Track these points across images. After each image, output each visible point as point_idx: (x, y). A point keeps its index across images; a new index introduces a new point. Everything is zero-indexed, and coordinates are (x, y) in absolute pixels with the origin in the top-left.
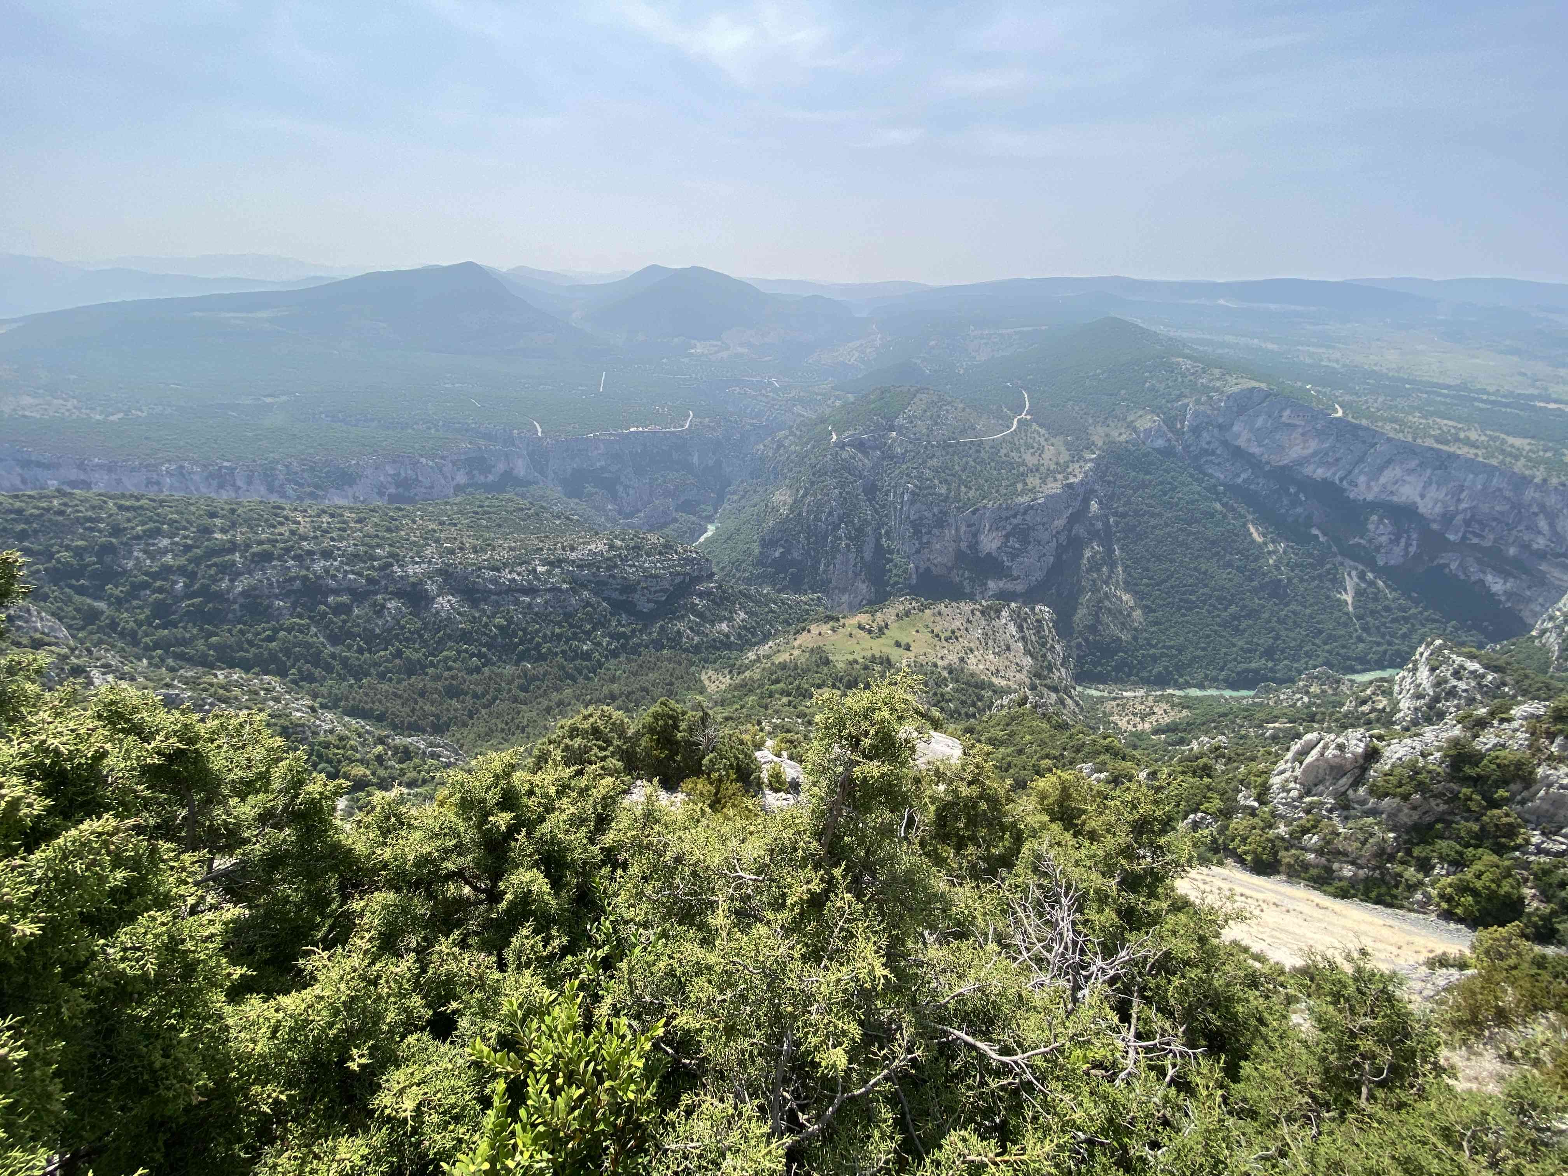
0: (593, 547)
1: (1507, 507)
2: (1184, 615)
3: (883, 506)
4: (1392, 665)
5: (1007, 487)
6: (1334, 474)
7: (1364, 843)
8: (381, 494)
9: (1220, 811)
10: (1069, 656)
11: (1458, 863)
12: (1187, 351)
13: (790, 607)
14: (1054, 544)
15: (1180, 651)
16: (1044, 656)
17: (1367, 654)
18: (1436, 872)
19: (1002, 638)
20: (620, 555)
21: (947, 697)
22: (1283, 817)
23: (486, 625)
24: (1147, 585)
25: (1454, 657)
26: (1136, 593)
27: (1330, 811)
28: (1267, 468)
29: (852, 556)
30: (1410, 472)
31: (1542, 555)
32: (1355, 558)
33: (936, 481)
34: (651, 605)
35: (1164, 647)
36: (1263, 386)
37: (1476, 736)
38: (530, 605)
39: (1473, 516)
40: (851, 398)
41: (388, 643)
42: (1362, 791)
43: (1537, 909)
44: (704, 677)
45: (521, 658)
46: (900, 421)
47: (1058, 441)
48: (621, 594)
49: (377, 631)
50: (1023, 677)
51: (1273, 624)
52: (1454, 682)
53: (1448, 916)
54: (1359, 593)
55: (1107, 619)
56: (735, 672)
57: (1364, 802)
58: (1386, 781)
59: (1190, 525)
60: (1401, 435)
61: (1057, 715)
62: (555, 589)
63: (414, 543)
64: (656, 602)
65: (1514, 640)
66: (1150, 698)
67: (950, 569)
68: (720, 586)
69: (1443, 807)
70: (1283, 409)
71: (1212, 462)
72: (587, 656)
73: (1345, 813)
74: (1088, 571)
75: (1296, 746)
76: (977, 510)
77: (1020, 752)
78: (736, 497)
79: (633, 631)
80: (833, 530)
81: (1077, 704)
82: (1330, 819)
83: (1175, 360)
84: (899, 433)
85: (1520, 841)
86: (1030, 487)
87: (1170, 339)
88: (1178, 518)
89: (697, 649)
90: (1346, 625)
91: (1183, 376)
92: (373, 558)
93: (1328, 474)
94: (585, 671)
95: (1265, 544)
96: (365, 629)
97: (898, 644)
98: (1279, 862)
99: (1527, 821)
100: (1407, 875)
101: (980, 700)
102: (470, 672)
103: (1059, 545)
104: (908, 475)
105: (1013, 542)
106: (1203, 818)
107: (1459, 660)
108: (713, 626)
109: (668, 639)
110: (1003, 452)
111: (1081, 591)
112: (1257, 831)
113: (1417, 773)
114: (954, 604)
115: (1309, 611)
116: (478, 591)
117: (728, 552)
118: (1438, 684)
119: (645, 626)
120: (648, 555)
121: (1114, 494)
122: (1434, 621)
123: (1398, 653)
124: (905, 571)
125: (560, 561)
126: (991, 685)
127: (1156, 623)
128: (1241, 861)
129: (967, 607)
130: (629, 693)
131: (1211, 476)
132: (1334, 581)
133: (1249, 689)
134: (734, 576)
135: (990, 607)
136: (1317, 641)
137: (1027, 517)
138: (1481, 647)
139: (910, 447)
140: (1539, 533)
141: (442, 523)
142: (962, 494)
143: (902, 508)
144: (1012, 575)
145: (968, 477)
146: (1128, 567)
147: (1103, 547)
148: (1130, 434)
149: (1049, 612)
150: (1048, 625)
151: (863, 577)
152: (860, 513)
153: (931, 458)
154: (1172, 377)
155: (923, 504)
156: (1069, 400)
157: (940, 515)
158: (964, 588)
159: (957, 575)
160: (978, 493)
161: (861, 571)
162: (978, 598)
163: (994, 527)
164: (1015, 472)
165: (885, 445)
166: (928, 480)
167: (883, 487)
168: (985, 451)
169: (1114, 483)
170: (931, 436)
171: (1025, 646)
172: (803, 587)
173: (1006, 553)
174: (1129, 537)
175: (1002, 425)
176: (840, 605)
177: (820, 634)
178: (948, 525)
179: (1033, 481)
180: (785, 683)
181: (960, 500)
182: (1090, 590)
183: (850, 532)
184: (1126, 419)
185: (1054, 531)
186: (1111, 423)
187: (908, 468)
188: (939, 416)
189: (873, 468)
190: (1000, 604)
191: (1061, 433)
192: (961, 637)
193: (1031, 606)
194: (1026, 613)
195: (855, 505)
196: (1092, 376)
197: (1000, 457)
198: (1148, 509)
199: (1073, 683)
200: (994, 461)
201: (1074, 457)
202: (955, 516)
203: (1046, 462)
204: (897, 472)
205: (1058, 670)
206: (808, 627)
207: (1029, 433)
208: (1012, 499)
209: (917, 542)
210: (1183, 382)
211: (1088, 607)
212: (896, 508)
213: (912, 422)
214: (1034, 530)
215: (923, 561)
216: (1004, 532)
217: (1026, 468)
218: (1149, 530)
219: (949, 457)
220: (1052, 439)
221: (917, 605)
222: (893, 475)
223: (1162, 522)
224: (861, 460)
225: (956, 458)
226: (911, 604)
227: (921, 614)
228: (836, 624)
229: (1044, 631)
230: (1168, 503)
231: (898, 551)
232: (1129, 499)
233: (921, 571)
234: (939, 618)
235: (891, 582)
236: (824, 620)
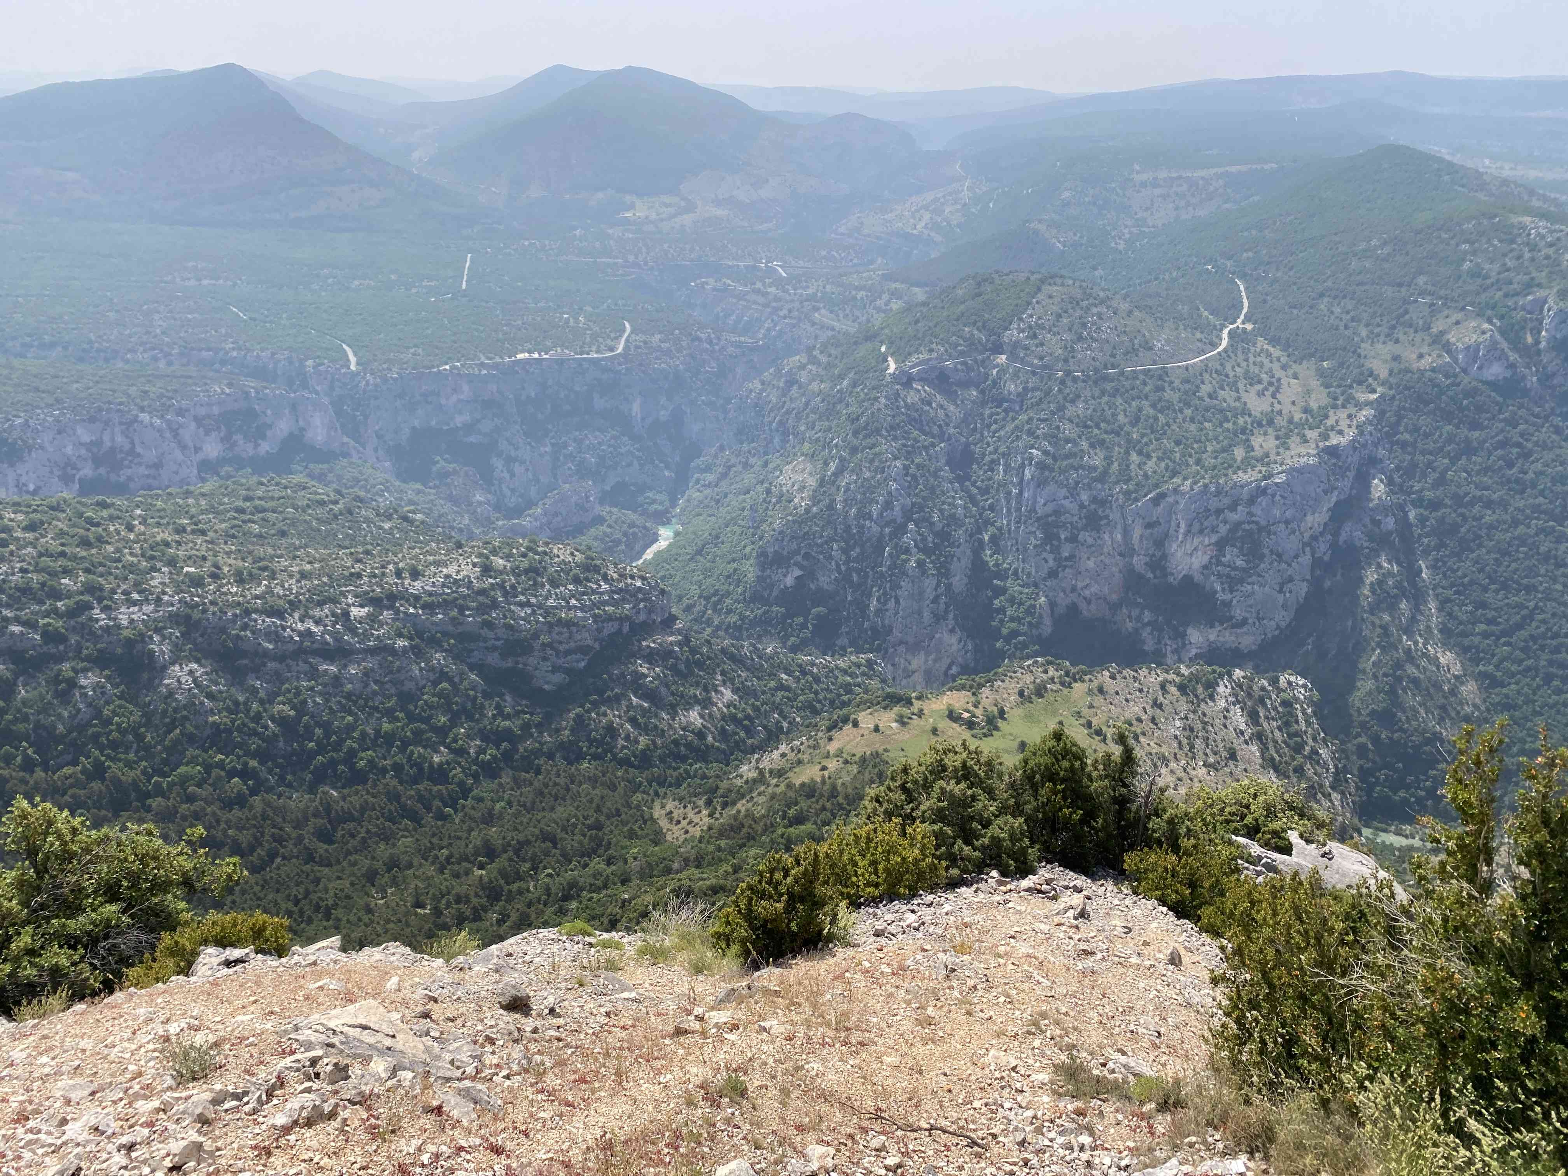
0: (452, 570)
3: (985, 491)
5: (1216, 454)
8: (66, 479)
10: (1345, 770)
12: (1536, 203)
13: (817, 680)
14: (1306, 559)
16: (1300, 770)
19: (1222, 736)
20: (502, 586)
23: (257, 718)
24: (1485, 635)
26: (1466, 650)
29: (929, 583)
33: (1084, 444)
34: (559, 678)
38: (336, 678)
40: (920, 294)
41: (77, 750)
44: (658, 812)
45: (320, 778)
46: (1013, 334)
47: (1307, 369)
48: (504, 656)
49: (60, 728)
55: (1412, 699)
56: (717, 803)
62: (383, 650)
63: (131, 568)
64: (569, 671)
67: (1115, 607)
68: (687, 640)
72: (440, 774)
74: (1373, 610)
76: (1162, 496)
78: (710, 477)
79: (526, 727)
80: (893, 535)
83: (1515, 219)
84: (1013, 356)
86: (1258, 453)
87: (1505, 182)
88: (1536, 508)
89: (644, 760)
91: (1533, 248)
92: (56, 594)
94: (437, 803)
96: (38, 726)
102: (228, 804)
103: (1316, 563)
104: (1030, 433)
105: (1230, 555)
108: (674, 715)
109: (591, 741)
110: (1206, 389)
111: (1360, 647)
114: (1128, 672)
116: (244, 654)
117: (698, 577)
119: (548, 718)
120: (554, 584)
121: (1414, 465)
124: (1029, 612)
125: (392, 597)
127: (1506, 707)
129: (1151, 678)
130: (522, 844)
134: (709, 622)
135: (1195, 678)
137: (1257, 510)
139: (1033, 382)
141: (180, 530)
142: (1132, 467)
143: (1021, 493)
144: (1232, 618)
145: (1143, 435)
146: (1448, 600)
147: (1399, 564)
148: (1439, 356)
149: (1304, 686)
150: (1304, 711)
151: (951, 623)
152: (943, 503)
153: (1073, 401)
154: (1512, 250)
155: (1061, 485)
156: (1322, 295)
157: (1093, 506)
158: (1144, 642)
159: (1130, 617)
160: (1163, 465)
161: (946, 612)
162: (1169, 661)
163: (1196, 526)
164: (1229, 425)
165: (987, 379)
166: (1068, 441)
167: (983, 455)
168: (1173, 389)
169: (1414, 445)
170: (1071, 361)
171: (1264, 749)
172: (839, 642)
173: (1219, 576)
174: (1445, 546)
175: (1200, 340)
176: (908, 674)
177: (877, 729)
178: (1108, 524)
179: (1264, 442)
180: (815, 823)
181: (1130, 479)
182: (1379, 645)
183: (924, 539)
184: (1429, 328)
185: (1307, 536)
186: (1402, 337)
187: (1030, 420)
188: (1084, 325)
189: (964, 421)
190: (1214, 671)
191: (1312, 355)
192: (1144, 734)
193: (1272, 674)
194: (1263, 689)
195: (932, 489)
196: (1364, 251)
197: (1201, 399)
198: (1479, 493)
199: (1356, 821)
200: (1189, 406)
201: (1336, 399)
202: (1122, 507)
203: (1286, 408)
204: (1010, 427)
205: (1328, 796)
206: (853, 717)
207: (1251, 356)
208: (1226, 475)
209: (1052, 556)
210: (1533, 260)
211: (1375, 677)
212: (1009, 493)
213: (1035, 336)
214: (1269, 533)
215: (1064, 591)
216: (1214, 538)
217: (1249, 420)
218: (1483, 533)
219: (1105, 399)
220: (1294, 366)
221: (1057, 674)
222: (1002, 433)
223: (1507, 517)
224: (941, 407)
225: (1119, 400)
226: (1046, 672)
227: (1065, 691)
228: (906, 711)
229: (1297, 722)
230: (1517, 481)
231: (1016, 573)
232: (1443, 475)
233: (1061, 610)
234: (1101, 698)
235: (1005, 631)
236: (884, 703)
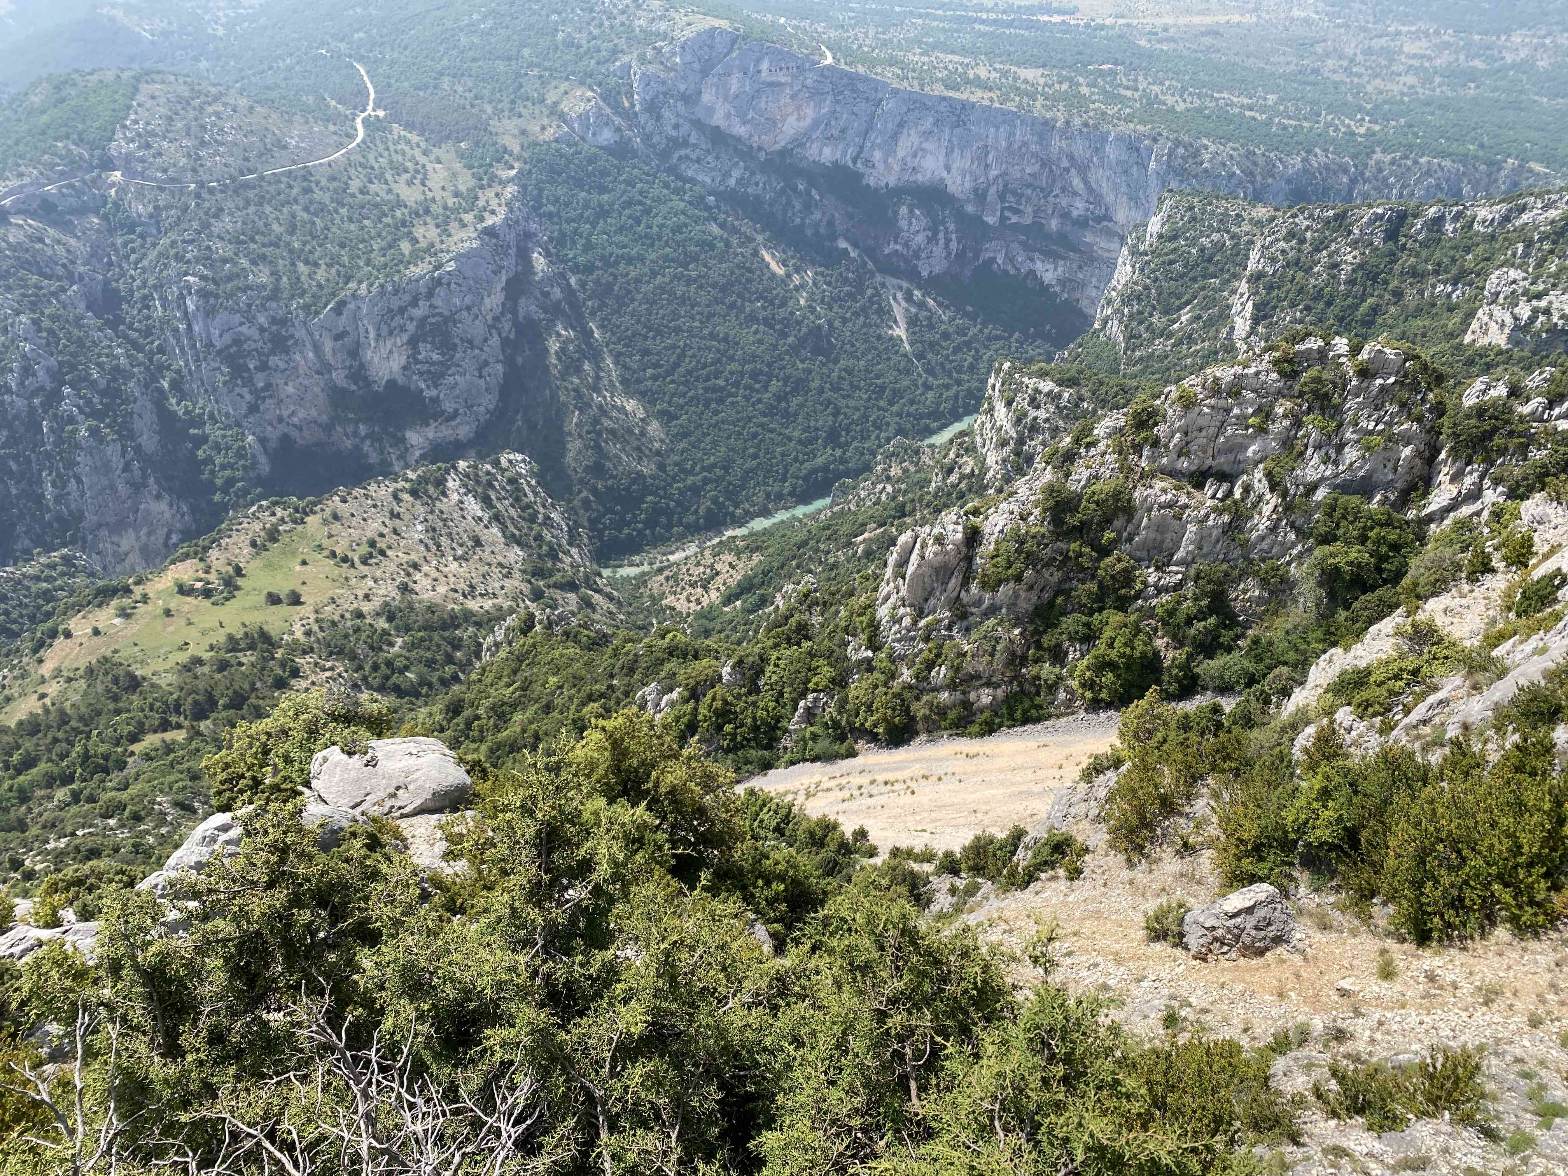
1: (1037, 167)
2: (716, 412)
3: (147, 332)
4: (968, 413)
5: (383, 251)
6: (845, 154)
7: (992, 655)
9: (833, 681)
10: (577, 525)
11: (1089, 638)
14: (495, 341)
15: (726, 469)
16: (539, 538)
17: (938, 404)
18: (1070, 657)
19: (463, 527)
21: (398, 664)
22: (902, 658)
24: (655, 378)
25: (1026, 380)
26: (643, 394)
27: (949, 628)
28: (762, 156)
29: (113, 452)
30: (927, 135)
31: (1082, 223)
32: (895, 273)
33: (244, 262)
35: (703, 469)
36: (724, 24)
37: (1067, 475)
39: (1005, 186)
42: (974, 588)
43: (1174, 659)
46: (120, 146)
47: (445, 151)
50: (515, 583)
51: (828, 394)
52: (1033, 413)
53: (1095, 705)
54: (912, 322)
55: (614, 448)
57: (979, 602)
58: (995, 566)
59: (685, 266)
60: (905, 84)
61: (585, 626)
65: (1079, 340)
66: (707, 553)
67: (328, 428)
69: (1058, 575)
70: (758, 61)
71: (687, 157)
73: (965, 624)
74: (563, 376)
75: (892, 559)
76: (342, 304)
77: (548, 708)
80: (46, 405)
81: (610, 598)
82: (951, 638)
84: (129, 172)
85: (1138, 586)
86: (423, 244)
88: (665, 258)
90: (908, 372)
91: (610, 16)
93: (838, 155)
95: (789, 276)
97: (274, 600)
98: (913, 719)
99: (1138, 560)
100: (1044, 674)
101: (457, 647)
103: (505, 342)
104: (179, 258)
105: (425, 351)
106: (816, 700)
107: (1031, 382)
110: (355, 185)
111: (561, 413)
112: (882, 689)
113: (1022, 543)
114: (358, 492)
115: (862, 363)
118: (1019, 421)
121: (563, 234)
122: (997, 338)
123: (970, 393)
124: (241, 453)
126: (468, 615)
127: (685, 435)
128: (873, 738)
129: (381, 491)
131: (693, 181)
132: (880, 312)
133: (822, 496)
135: (423, 480)
136: (882, 403)
137: (437, 302)
138: (1049, 360)
139: (163, 199)
140: (1075, 193)
142: (303, 278)
143: (189, 327)
144: (443, 412)
145: (305, 243)
146: (620, 354)
147: (574, 329)
148: (559, 126)
149: (524, 461)
150: (528, 483)
151: (154, 488)
152: (99, 356)
153: (216, 216)
154: (594, 19)
155: (232, 311)
156: (441, 74)
157: (274, 328)
158: (367, 456)
159: (346, 435)
160: (333, 271)
161: (144, 477)
162: (397, 469)
163: (384, 330)
164: (388, 220)
165: (105, 204)
166: (225, 261)
167: (132, 292)
168: (321, 189)
169: (558, 214)
170: (201, 171)
171: (504, 529)
172: (19, 546)
173: (421, 374)
174: (607, 305)
175: (335, 133)
176: (121, 558)
177: (96, 632)
178: (296, 343)
179: (426, 233)
180: (50, 760)
181: (304, 292)
182: (576, 407)
183: (89, 402)
184: (544, 100)
185: (489, 317)
186: (524, 111)
187: (173, 244)
188: (203, 127)
189: (93, 255)
190: (440, 469)
191: (448, 137)
192: (390, 547)
193: (493, 457)
194: (488, 473)
195: (80, 342)
196: (468, 25)
197: (353, 196)
198: (620, 252)
199: (595, 567)
200: (343, 206)
201: (481, 179)
202: (305, 323)
203: (438, 194)
204: (153, 255)
205: (567, 553)
206: (61, 628)
207: (390, 144)
208: (399, 272)
209: (246, 390)
210: (612, 27)
211: (580, 436)
212: (176, 330)
213: (148, 146)
214: (455, 322)
215: (270, 424)
216: (405, 337)
217: (406, 211)
218: (632, 287)
219: (252, 209)
220: (435, 150)
221: (286, 513)
222: (145, 263)
223: (647, 270)
224: (59, 242)
225: (268, 209)
226: (273, 514)
227: (300, 528)
228: (126, 601)
229: (525, 495)
230: (646, 236)
231: (212, 416)
232: (588, 239)
233: (273, 445)
234: (337, 525)
235: (219, 482)
236: (96, 601)
